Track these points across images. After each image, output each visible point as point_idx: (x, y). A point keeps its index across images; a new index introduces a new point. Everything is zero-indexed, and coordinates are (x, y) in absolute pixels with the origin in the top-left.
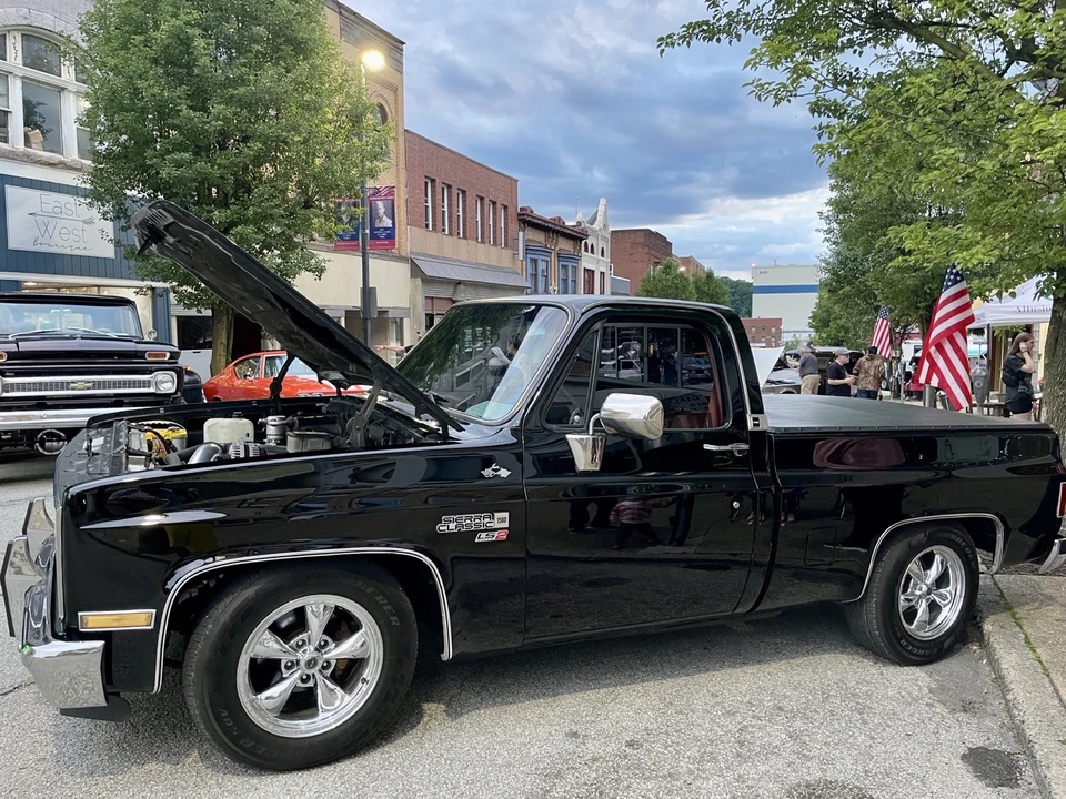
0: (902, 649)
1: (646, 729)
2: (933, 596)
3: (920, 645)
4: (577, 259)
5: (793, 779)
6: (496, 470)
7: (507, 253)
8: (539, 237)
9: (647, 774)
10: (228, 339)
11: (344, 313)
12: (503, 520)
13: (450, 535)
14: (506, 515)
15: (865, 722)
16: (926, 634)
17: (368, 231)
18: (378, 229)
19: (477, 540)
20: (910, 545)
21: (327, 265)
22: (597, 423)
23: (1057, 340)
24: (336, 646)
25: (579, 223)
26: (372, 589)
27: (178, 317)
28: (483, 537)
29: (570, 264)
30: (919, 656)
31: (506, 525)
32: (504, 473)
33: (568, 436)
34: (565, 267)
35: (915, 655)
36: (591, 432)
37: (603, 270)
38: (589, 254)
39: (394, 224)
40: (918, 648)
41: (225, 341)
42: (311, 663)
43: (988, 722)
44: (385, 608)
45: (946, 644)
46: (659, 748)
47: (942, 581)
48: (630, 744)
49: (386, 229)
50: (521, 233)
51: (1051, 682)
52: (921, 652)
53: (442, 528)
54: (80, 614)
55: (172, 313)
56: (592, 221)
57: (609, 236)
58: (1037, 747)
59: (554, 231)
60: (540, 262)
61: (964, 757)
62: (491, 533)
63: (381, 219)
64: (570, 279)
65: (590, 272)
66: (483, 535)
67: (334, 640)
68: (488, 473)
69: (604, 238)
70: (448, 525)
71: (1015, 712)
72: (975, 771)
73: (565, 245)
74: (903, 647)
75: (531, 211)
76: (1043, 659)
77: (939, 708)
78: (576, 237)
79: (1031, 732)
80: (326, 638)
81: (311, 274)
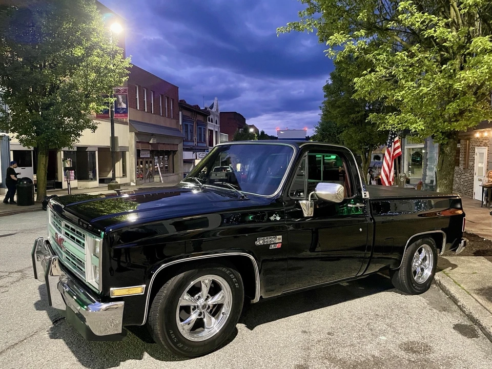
0: (413, 288)
1: (331, 327)
2: (422, 266)
3: (419, 285)
4: (206, 125)
5: (398, 342)
6: (275, 217)
7: (174, 121)
8: (188, 114)
9: (343, 345)
10: (46, 162)
11: (97, 149)
12: (279, 239)
13: (261, 246)
14: (281, 237)
15: (411, 318)
16: (421, 281)
17: (114, 110)
18: (119, 109)
19: (270, 248)
20: (416, 244)
21: (98, 126)
22: (312, 196)
23: (443, 161)
24: (212, 298)
25: (206, 108)
26: (229, 271)
27: (14, 151)
28: (272, 247)
29: (202, 127)
30: (419, 290)
31: (281, 241)
32: (278, 218)
33: (300, 202)
34: (200, 128)
35: (418, 290)
36: (309, 200)
37: (217, 130)
38: (211, 123)
39: (127, 106)
40: (419, 287)
41: (44, 163)
42: (204, 307)
43: (455, 314)
44: (234, 280)
45: (428, 285)
46: (341, 335)
47: (425, 259)
48: (329, 334)
49: (123, 109)
50: (180, 113)
51: (472, 297)
52: (420, 289)
53: (257, 243)
54: (111, 289)
55: (11, 149)
56: (212, 107)
57: (219, 115)
58: (481, 321)
59: (195, 111)
60: (189, 126)
61: (454, 328)
62: (275, 245)
63: (120, 104)
64: (203, 134)
65: (211, 131)
66: (273, 246)
67: (211, 296)
68: (272, 218)
69: (217, 116)
70: (260, 242)
71: (464, 309)
72: (461, 333)
73: (200, 118)
74: (414, 287)
75: (185, 102)
76: (465, 288)
77: (435, 311)
78: (205, 114)
79: (476, 316)
80: (209, 295)
81: (90, 129)
